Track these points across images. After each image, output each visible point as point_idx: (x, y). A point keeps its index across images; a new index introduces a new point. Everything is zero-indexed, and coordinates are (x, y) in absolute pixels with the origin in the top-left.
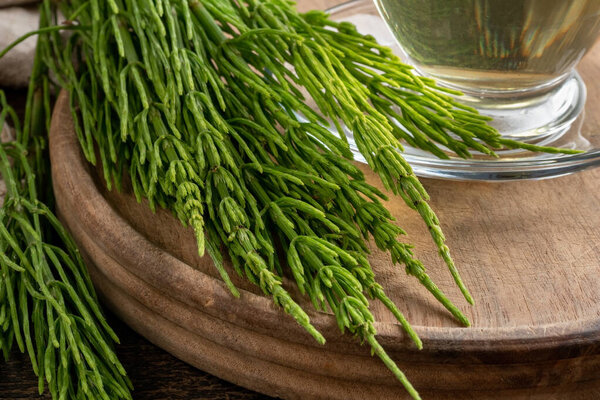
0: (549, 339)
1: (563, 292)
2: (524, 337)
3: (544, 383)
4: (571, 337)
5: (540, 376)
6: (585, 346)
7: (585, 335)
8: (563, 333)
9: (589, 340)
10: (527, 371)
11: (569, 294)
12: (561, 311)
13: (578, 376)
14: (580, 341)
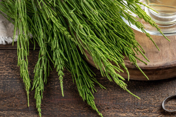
0: (155, 67)
1: (161, 55)
2: (151, 66)
3: (154, 74)
4: (160, 67)
5: (153, 73)
6: (162, 69)
7: (162, 66)
8: (158, 66)
9: (163, 68)
10: (151, 72)
11: (162, 55)
12: (159, 59)
13: (161, 73)
14: (161, 68)
